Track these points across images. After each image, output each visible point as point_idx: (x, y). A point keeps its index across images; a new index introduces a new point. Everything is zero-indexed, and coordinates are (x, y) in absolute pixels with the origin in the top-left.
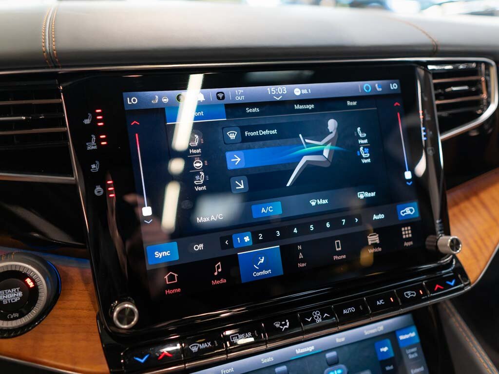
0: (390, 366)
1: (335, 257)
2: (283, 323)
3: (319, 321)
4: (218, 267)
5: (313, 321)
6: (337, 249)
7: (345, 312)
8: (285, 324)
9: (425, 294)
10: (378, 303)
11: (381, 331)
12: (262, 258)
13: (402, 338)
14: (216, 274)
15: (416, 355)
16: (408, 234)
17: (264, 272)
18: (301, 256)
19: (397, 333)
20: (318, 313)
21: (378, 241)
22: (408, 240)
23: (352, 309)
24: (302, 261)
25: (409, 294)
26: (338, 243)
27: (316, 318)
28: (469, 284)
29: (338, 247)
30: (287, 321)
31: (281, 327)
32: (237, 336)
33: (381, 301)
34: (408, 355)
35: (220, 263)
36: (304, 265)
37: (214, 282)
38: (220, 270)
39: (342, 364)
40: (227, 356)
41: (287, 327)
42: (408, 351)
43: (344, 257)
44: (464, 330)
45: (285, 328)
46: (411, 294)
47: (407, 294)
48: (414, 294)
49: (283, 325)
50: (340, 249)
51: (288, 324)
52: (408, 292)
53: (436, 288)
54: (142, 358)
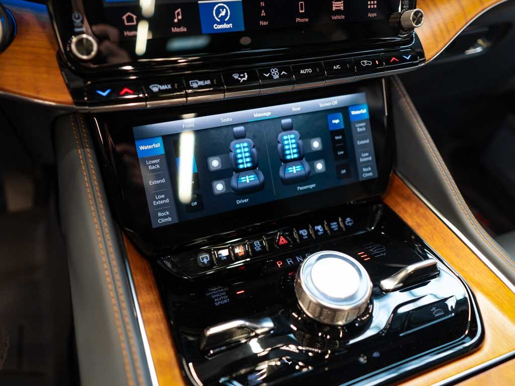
0: (339, 136)
1: (298, 20)
2: (242, 75)
3: (276, 78)
4: (178, 14)
5: (271, 77)
6: (301, 11)
7: (302, 72)
8: (244, 77)
9: (381, 64)
10: (335, 68)
11: (336, 105)
12: (223, 11)
13: (353, 113)
14: (176, 20)
15: (364, 129)
16: (374, 4)
17: (225, 26)
18: (263, 14)
19: (350, 109)
20: (276, 70)
21: (342, 8)
22: (372, 11)
23: (310, 71)
24: (264, 19)
25: (365, 63)
26: (302, 4)
27: (274, 74)
28: (424, 61)
29: (302, 9)
30: (246, 74)
31: (240, 79)
32: (197, 82)
33: (338, 66)
34: (357, 128)
35: (179, 10)
36: (266, 23)
37: (174, 28)
38: (180, 17)
39: (296, 130)
40: (187, 99)
41: (245, 79)
42: (357, 125)
43: (307, 20)
44: (411, 109)
45: (244, 80)
46: (368, 63)
47: (363, 63)
48: (370, 63)
49: (242, 77)
50: (303, 11)
51: (246, 76)
52: (364, 61)
53: (392, 60)
54: (104, 91)
